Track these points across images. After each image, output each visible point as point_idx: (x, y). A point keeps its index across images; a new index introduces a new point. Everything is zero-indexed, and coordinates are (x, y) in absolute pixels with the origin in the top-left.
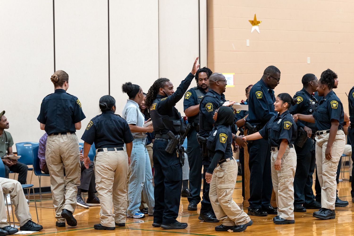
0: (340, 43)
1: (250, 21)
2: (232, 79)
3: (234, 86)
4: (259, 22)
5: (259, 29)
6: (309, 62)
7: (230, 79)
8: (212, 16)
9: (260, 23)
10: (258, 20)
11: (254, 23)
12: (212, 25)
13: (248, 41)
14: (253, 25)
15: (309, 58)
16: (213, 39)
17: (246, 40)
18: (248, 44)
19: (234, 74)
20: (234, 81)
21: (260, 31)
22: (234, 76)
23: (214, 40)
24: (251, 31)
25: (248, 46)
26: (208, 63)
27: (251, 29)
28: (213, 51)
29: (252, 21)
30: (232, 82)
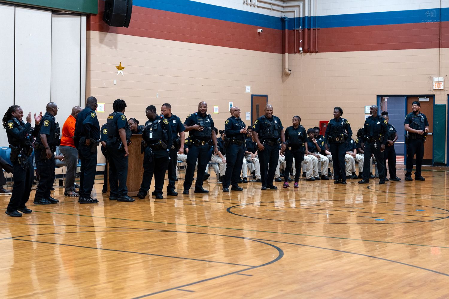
0: (179, 84)
1: (116, 67)
2: (103, 107)
3: (104, 112)
4: (123, 68)
5: (123, 73)
6: (158, 97)
8: (90, 63)
10: (122, 66)
11: (120, 68)
12: (90, 69)
13: (115, 81)
14: (119, 70)
15: (157, 94)
18: (115, 83)
19: (104, 103)
20: (104, 108)
22: (104, 105)
24: (117, 74)
25: (115, 85)
27: (118, 72)
28: (90, 87)
29: (118, 67)
30: (103, 109)
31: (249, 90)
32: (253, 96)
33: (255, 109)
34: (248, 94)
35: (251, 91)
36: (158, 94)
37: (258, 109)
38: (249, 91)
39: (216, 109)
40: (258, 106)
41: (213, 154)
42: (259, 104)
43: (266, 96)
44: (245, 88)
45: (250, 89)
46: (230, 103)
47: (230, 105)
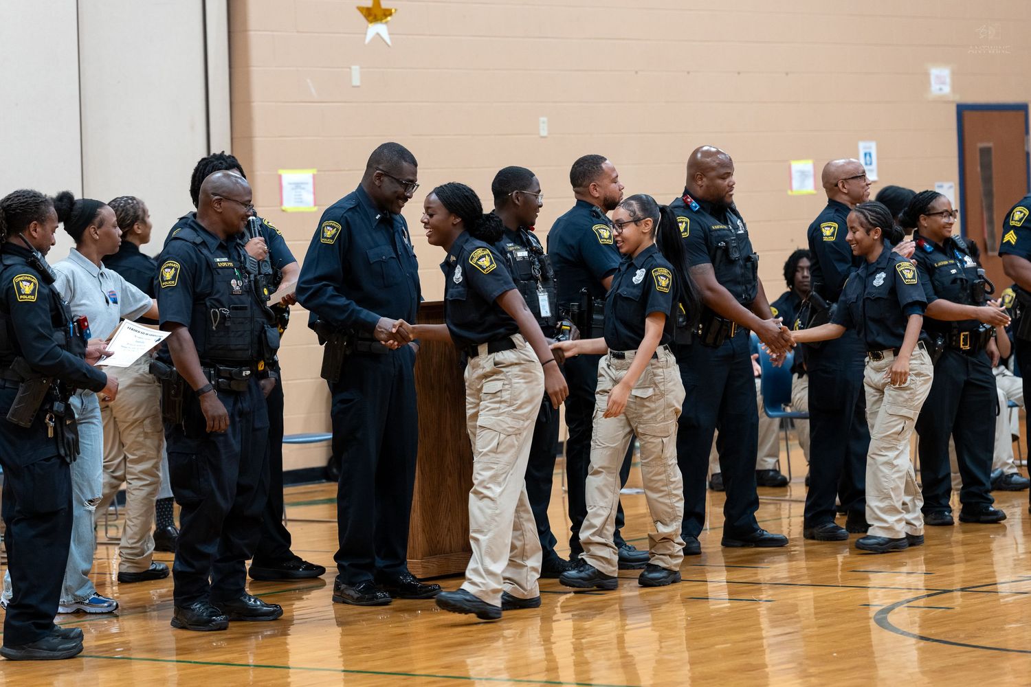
0: (636, 72)
1: (360, 9)
2: (310, 187)
3: (314, 209)
4: (387, 13)
5: (390, 34)
6: (544, 133)
7: (303, 189)
9: (391, 14)
10: (385, 4)
11: (374, 14)
12: (245, 22)
13: (356, 70)
14: (371, 22)
15: (543, 119)
16: (247, 66)
17: (350, 68)
18: (356, 81)
19: (314, 171)
20: (314, 194)
21: (391, 38)
22: (314, 177)
23: (253, 68)
24: (365, 38)
25: (358, 87)
26: (234, 140)
27: (366, 34)
28: (248, 102)
29: (368, 9)
30: (308, 197)
31: (944, 83)
32: (963, 111)
33: (975, 169)
34: (942, 101)
35: (954, 88)
36: (545, 119)
37: (986, 166)
38: (947, 89)
39: (803, 174)
40: (985, 152)
41: (796, 376)
42: (990, 145)
43: (1023, 108)
44: (927, 75)
45: (948, 80)
46: (863, 147)
47: (866, 154)
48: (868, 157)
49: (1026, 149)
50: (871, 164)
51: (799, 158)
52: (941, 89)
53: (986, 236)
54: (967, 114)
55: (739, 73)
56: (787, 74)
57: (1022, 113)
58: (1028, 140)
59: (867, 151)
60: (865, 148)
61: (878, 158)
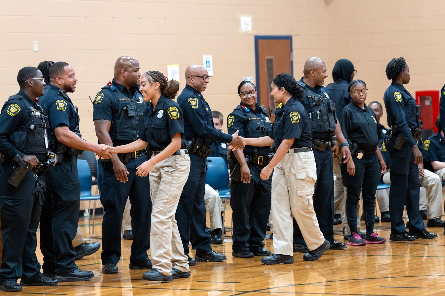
0: (85, 18)
6: (36, 49)
15: (35, 42)
31: (248, 25)
32: (258, 39)
33: (264, 70)
34: (247, 34)
35: (253, 28)
36: (37, 42)
37: (270, 68)
38: (249, 28)
39: (174, 72)
40: (270, 61)
42: (272, 57)
43: (289, 39)
44: (239, 20)
45: (250, 23)
46: (205, 58)
47: (207, 62)
48: (208, 63)
49: (291, 59)
50: (209, 67)
51: (171, 64)
52: (246, 28)
53: (270, 105)
54: (260, 41)
55: (140, 18)
56: (165, 19)
57: (289, 41)
58: (292, 55)
59: (207, 60)
60: (206, 59)
61: (214, 64)
